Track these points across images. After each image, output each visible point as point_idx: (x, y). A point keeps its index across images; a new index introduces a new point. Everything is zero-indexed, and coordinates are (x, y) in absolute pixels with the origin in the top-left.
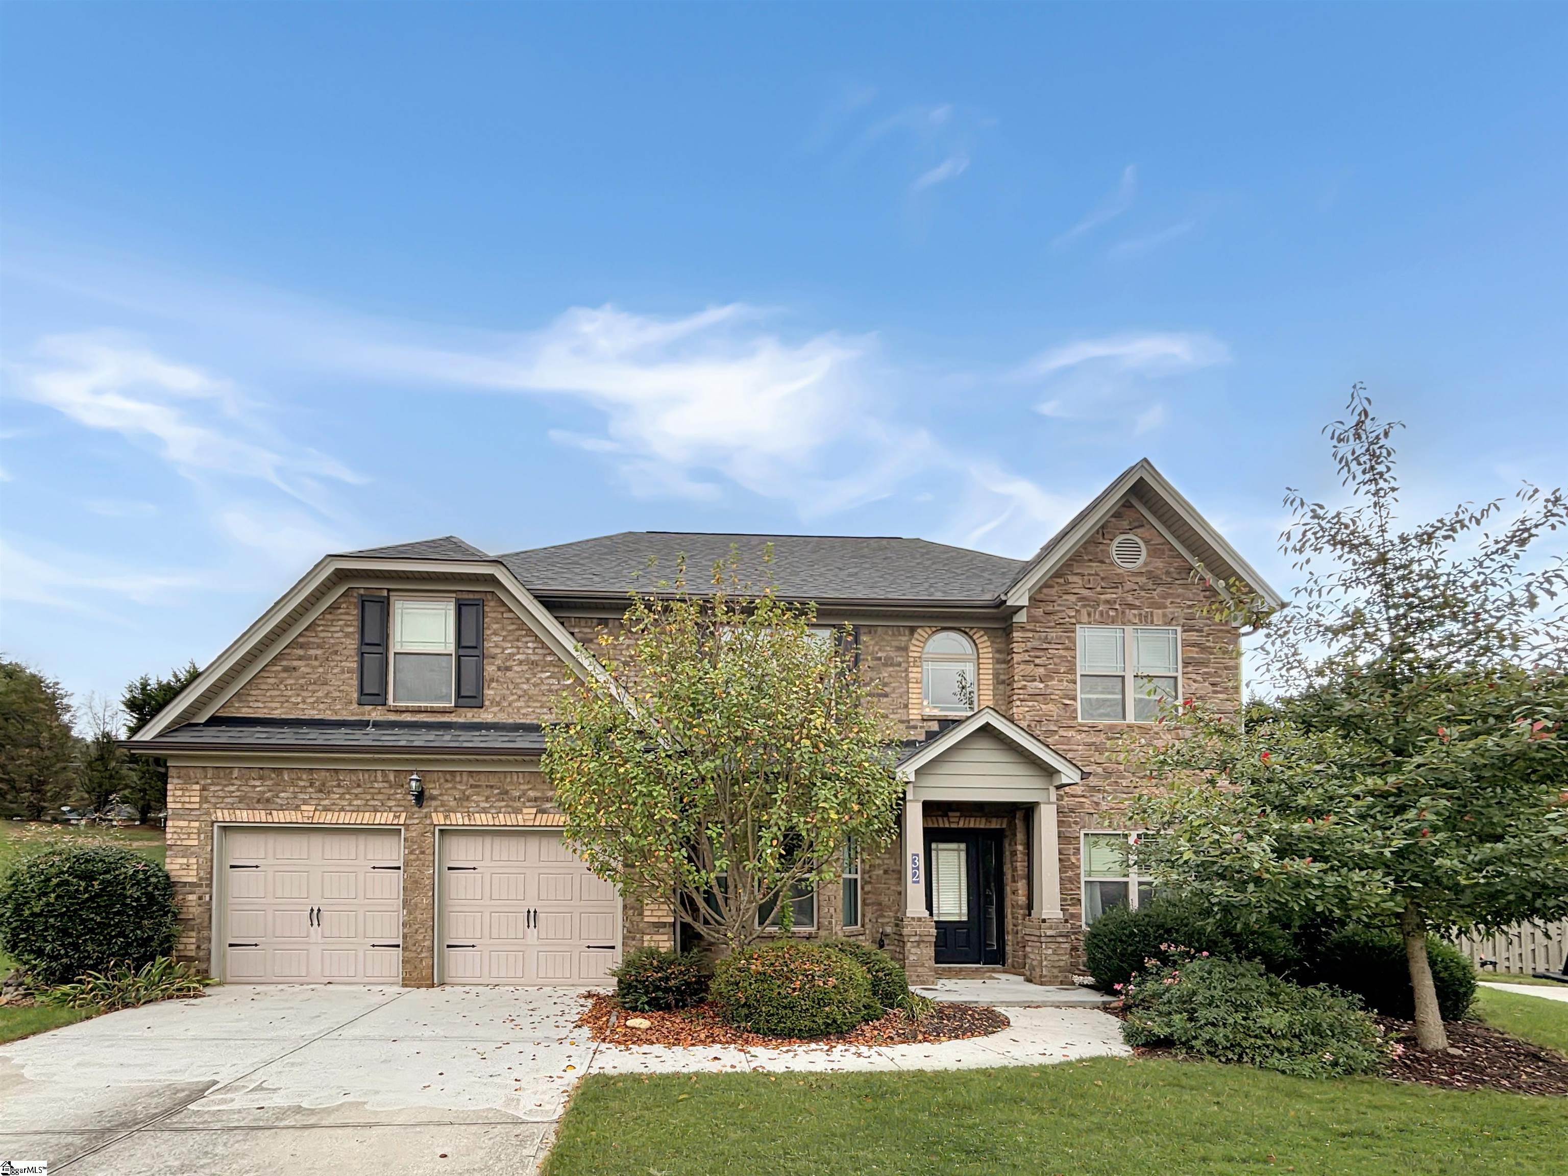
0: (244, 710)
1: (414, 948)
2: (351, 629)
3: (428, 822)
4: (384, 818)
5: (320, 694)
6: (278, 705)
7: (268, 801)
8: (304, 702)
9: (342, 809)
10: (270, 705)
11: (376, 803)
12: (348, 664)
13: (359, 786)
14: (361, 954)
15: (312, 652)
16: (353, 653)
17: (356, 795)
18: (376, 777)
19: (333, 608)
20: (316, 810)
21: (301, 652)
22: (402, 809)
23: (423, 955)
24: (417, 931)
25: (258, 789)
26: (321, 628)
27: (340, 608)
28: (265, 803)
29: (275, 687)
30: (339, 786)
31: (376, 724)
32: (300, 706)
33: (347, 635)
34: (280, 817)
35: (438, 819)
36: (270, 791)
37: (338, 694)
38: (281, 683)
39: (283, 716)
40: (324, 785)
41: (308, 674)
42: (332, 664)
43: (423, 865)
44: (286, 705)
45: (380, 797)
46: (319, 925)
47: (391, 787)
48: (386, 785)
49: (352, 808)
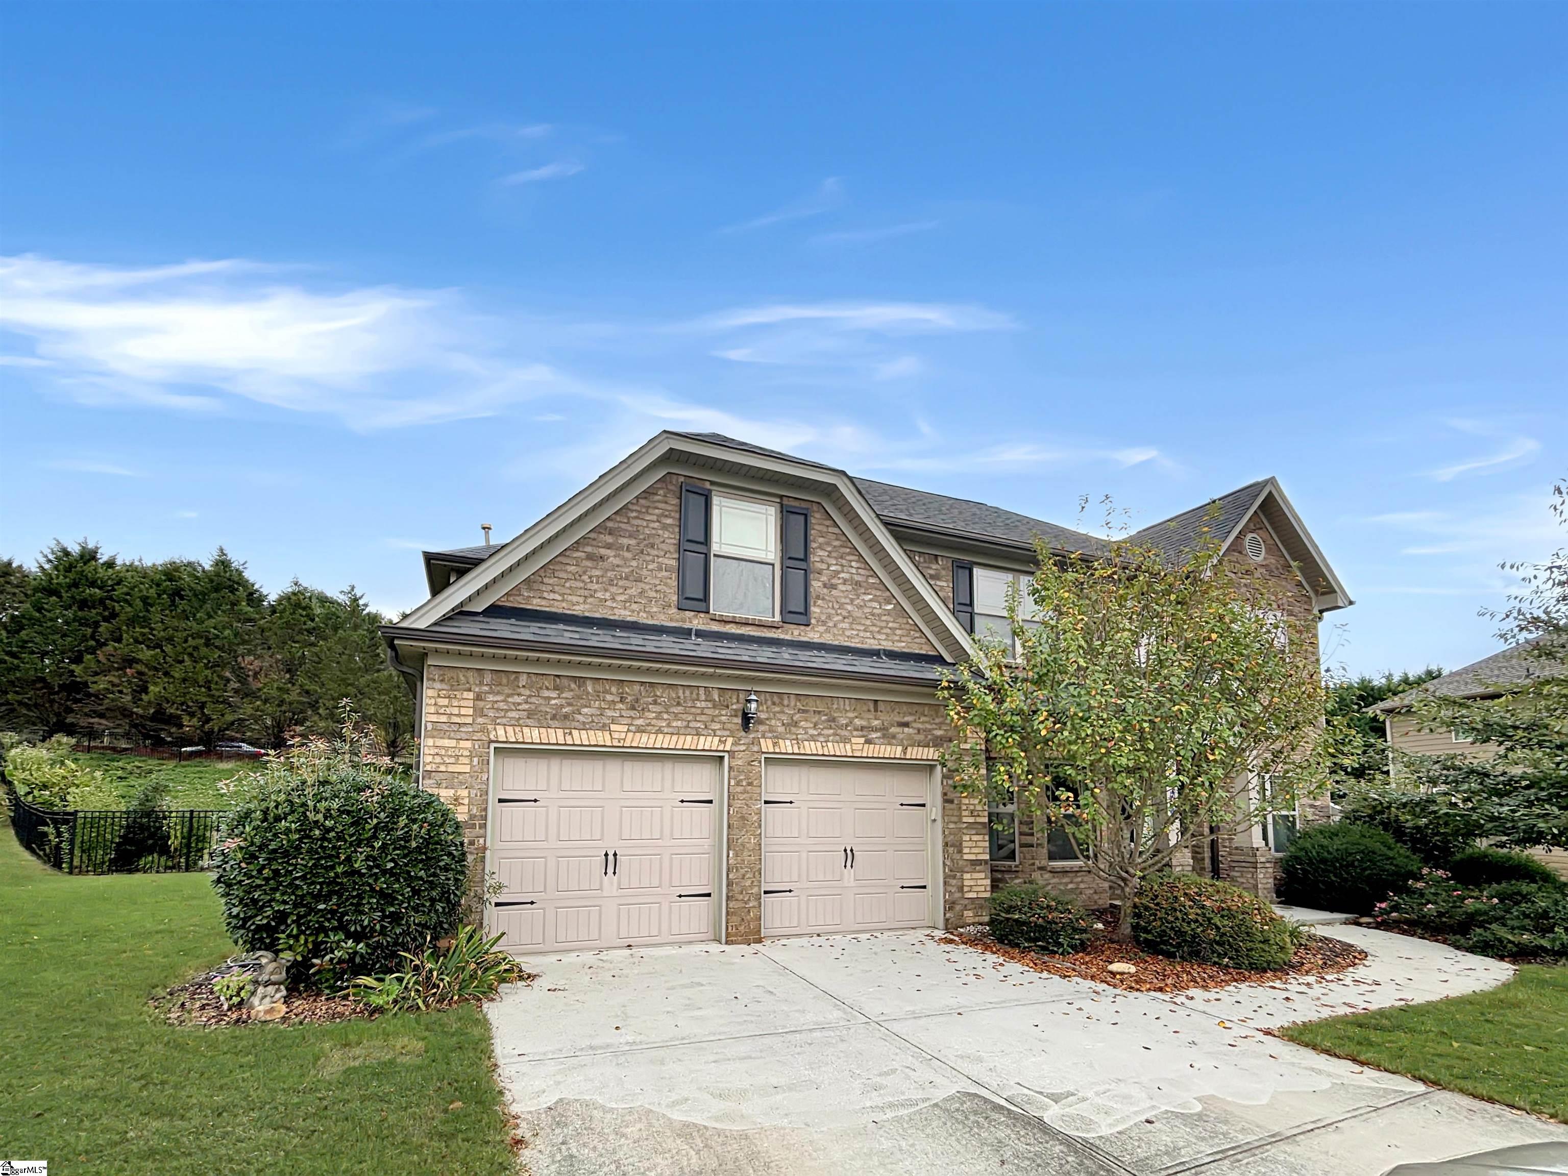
1: (741, 897)
2: (669, 521)
3: (756, 749)
4: (708, 743)
5: (633, 592)
7: (566, 717)
8: (613, 599)
9: (659, 731)
11: (699, 725)
12: (666, 561)
15: (625, 541)
16: (672, 549)
17: (676, 715)
18: (698, 694)
19: (647, 493)
20: (629, 730)
21: (609, 539)
22: (728, 733)
23: (751, 905)
24: (742, 876)
25: (553, 702)
26: (634, 514)
27: (656, 494)
28: (563, 719)
29: (577, 577)
30: (655, 703)
31: (700, 634)
32: (609, 603)
33: (665, 527)
34: (581, 738)
35: (767, 745)
36: (570, 704)
37: (653, 594)
38: (585, 573)
40: (637, 701)
42: (648, 558)
43: (751, 798)
45: (703, 718)
46: (615, 873)
47: (714, 707)
48: (710, 705)
49: (670, 730)
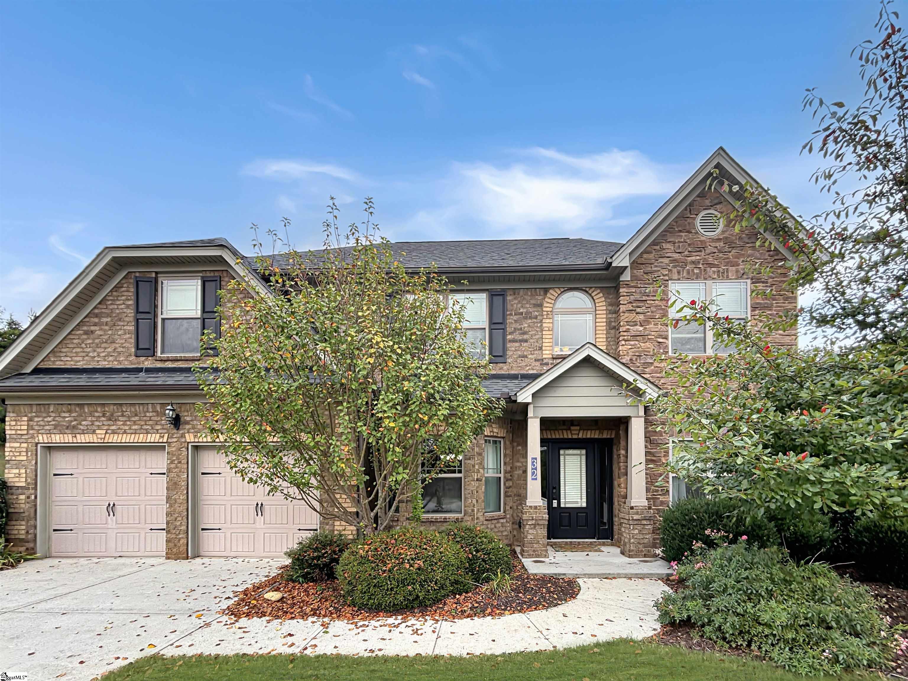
0: (57, 363)
1: (174, 531)
2: (130, 302)
3: (183, 440)
4: (153, 438)
5: (109, 350)
6: (81, 359)
7: (74, 427)
8: (98, 356)
9: (125, 432)
10: (75, 358)
11: (148, 427)
12: (128, 328)
13: (136, 415)
14: (142, 536)
15: (104, 320)
16: (131, 319)
17: (135, 422)
18: (148, 408)
19: (117, 288)
20: (106, 433)
21: (96, 320)
22: (165, 431)
23: (180, 536)
24: (176, 519)
25: (67, 419)
26: (110, 302)
27: (122, 287)
28: (73, 429)
29: (79, 345)
30: (123, 416)
31: (148, 370)
32: (96, 359)
33: (128, 307)
34: (82, 439)
35: (190, 438)
36: (75, 420)
37: (122, 349)
38: (83, 342)
39: (84, 367)
40: (112, 415)
41: (101, 335)
42: (118, 328)
43: (180, 472)
44: (86, 358)
45: (151, 423)
46: (114, 515)
47: (158, 416)
48: (154, 414)
49: (131, 431)
